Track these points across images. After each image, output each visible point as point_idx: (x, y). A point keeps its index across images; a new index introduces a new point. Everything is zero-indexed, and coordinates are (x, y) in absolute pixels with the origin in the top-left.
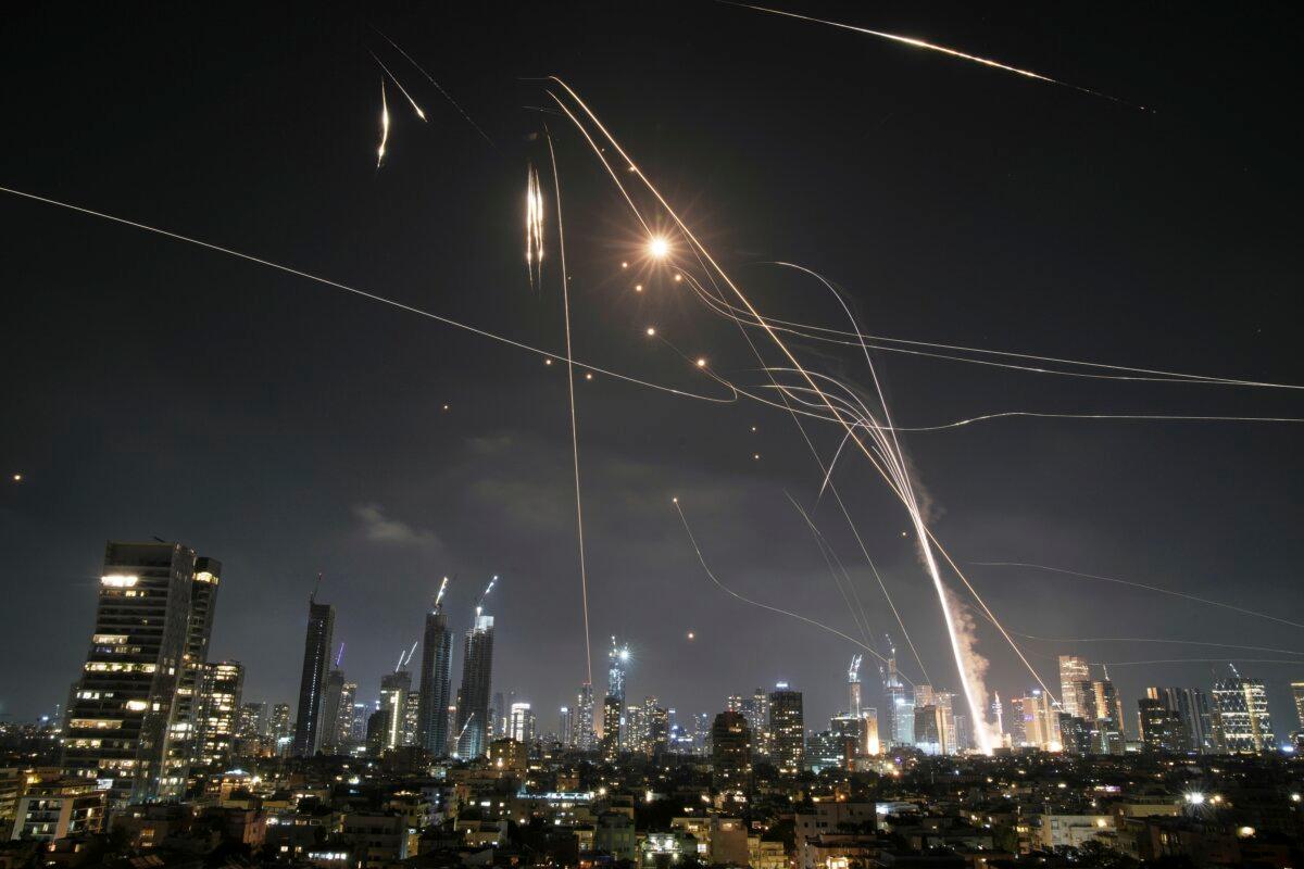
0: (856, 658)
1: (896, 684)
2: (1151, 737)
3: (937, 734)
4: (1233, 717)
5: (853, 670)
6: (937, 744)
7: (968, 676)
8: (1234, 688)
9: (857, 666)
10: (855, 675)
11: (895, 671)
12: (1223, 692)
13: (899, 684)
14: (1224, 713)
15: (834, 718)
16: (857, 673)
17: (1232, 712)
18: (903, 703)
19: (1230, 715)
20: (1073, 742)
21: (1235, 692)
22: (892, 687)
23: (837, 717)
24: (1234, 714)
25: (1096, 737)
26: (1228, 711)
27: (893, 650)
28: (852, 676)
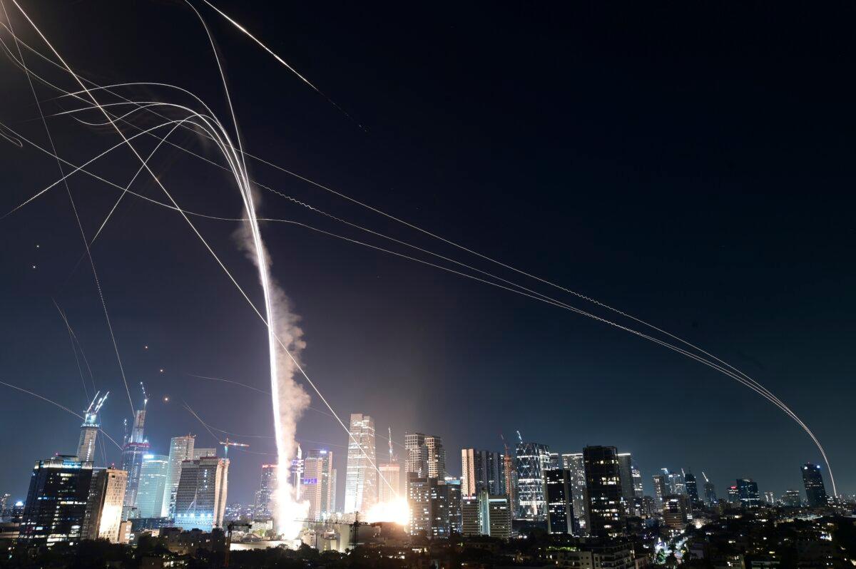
0: (101, 396)
1: (140, 440)
3: (213, 502)
4: (530, 484)
5: (93, 410)
6: (210, 515)
7: (283, 414)
9: (98, 407)
10: (93, 417)
11: (142, 424)
12: (523, 457)
13: (144, 439)
14: (522, 478)
15: (40, 465)
16: (97, 414)
17: (530, 478)
18: (152, 459)
19: (528, 481)
20: (426, 513)
21: (535, 457)
22: (134, 443)
23: (48, 462)
24: (533, 480)
25: (469, 505)
26: (526, 477)
27: (146, 401)
28: (89, 418)
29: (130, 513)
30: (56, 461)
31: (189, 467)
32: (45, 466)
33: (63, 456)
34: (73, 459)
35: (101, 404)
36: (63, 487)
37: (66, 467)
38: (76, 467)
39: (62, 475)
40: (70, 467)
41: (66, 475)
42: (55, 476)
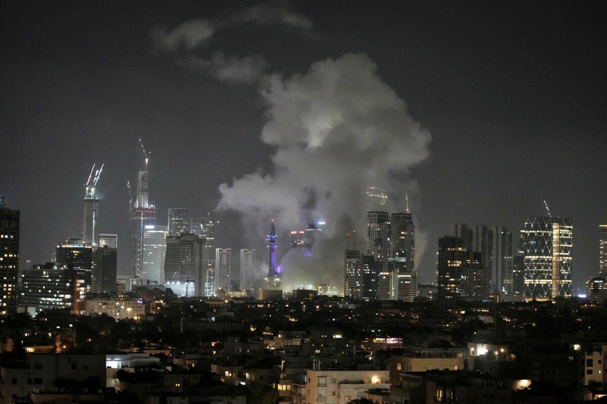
1: (146, 205)
2: (446, 282)
4: (536, 261)
5: (91, 183)
8: (543, 228)
9: (96, 179)
10: (93, 190)
11: (146, 187)
12: (531, 232)
13: (150, 204)
14: (528, 255)
15: (60, 245)
16: (96, 187)
17: (536, 255)
18: (153, 230)
19: (534, 258)
20: (358, 285)
21: (543, 232)
22: (140, 208)
23: (64, 243)
24: (537, 257)
25: (384, 279)
26: (532, 254)
27: (147, 160)
28: (89, 191)
29: (133, 280)
30: (69, 243)
31: (172, 242)
32: (63, 246)
33: (73, 240)
34: (79, 241)
35: (98, 177)
36: (76, 260)
37: (76, 246)
38: (81, 246)
39: (74, 252)
40: (78, 246)
41: (77, 252)
42: (70, 253)
